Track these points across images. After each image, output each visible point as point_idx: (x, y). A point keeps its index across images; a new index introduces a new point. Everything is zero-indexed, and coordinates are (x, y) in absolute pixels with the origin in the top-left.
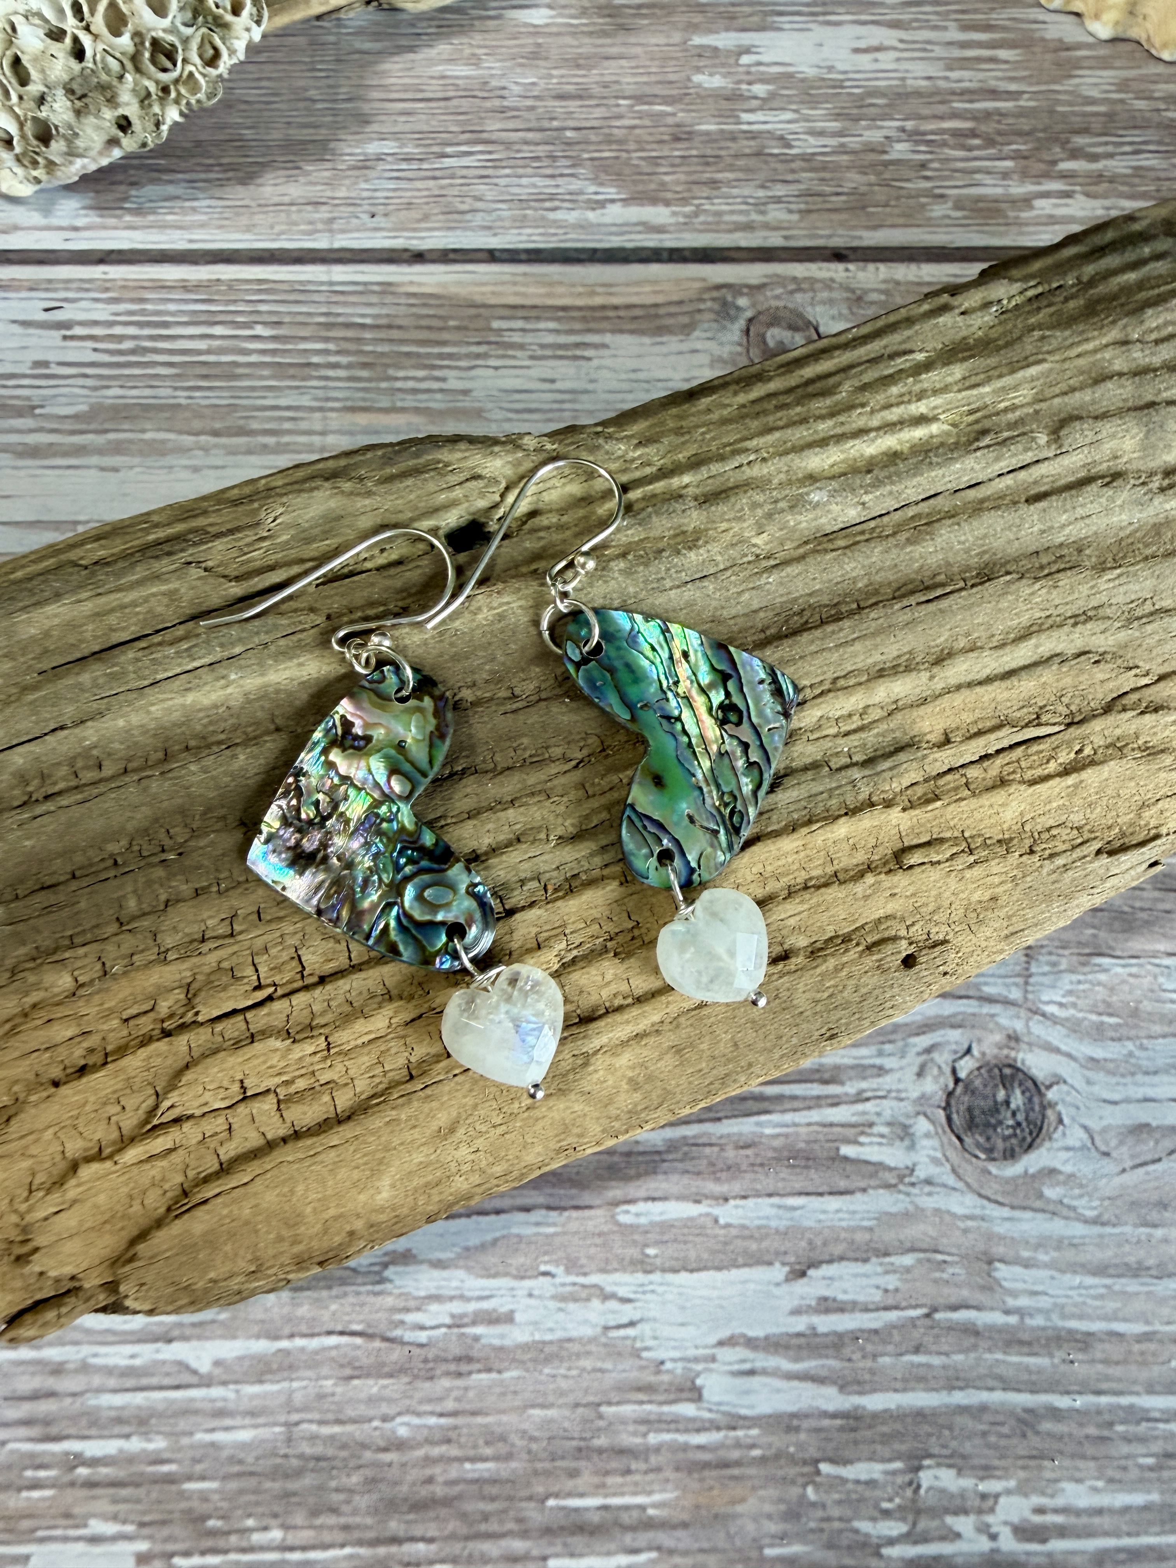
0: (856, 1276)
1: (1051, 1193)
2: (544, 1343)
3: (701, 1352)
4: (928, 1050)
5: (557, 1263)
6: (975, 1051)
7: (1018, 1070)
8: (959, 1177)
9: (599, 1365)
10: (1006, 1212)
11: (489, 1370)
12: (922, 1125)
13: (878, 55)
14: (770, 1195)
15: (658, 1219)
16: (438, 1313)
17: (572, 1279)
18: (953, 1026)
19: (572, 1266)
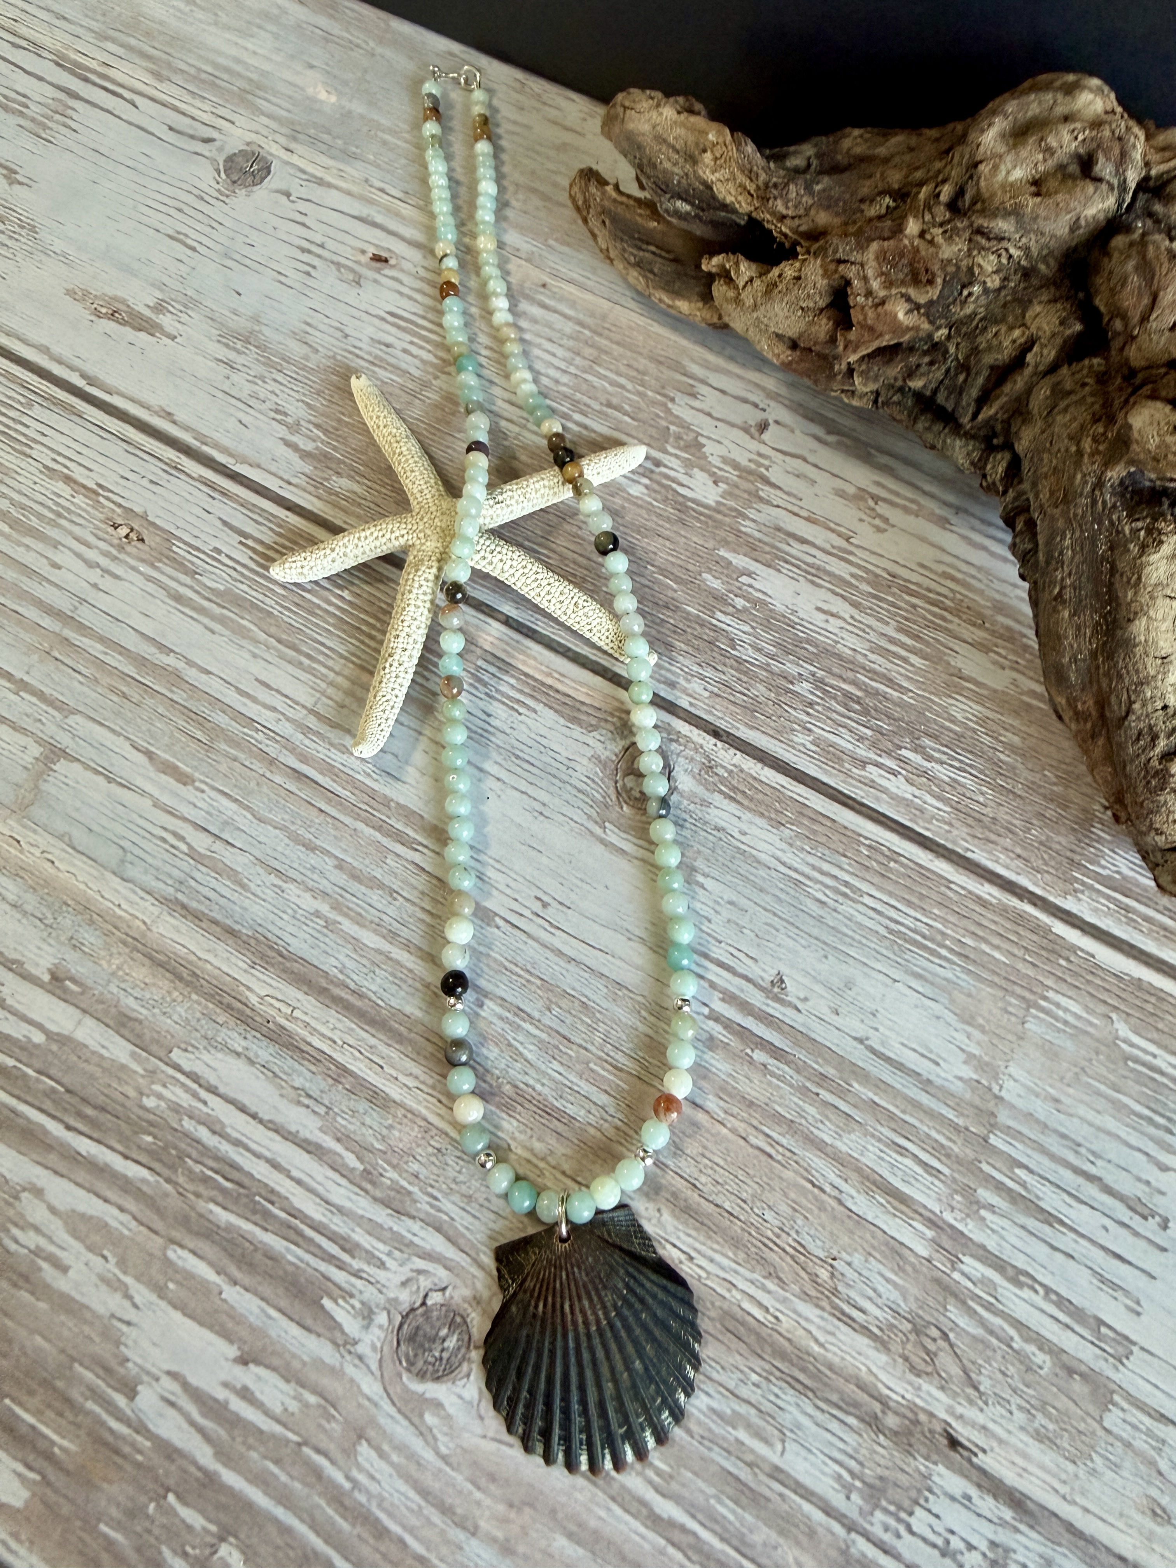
0: (276, 1387)
1: (430, 1419)
2: (73, 1300)
3: (154, 1370)
4: (419, 1272)
5: (115, 1255)
6: (447, 1293)
7: (465, 1322)
8: (381, 1367)
9: (93, 1336)
10: (392, 1411)
11: (32, 1293)
12: (382, 1318)
13: (831, 619)
14: (262, 1299)
15: (188, 1267)
16: (31, 1239)
17: (117, 1271)
18: (446, 1268)
19: (122, 1264)
